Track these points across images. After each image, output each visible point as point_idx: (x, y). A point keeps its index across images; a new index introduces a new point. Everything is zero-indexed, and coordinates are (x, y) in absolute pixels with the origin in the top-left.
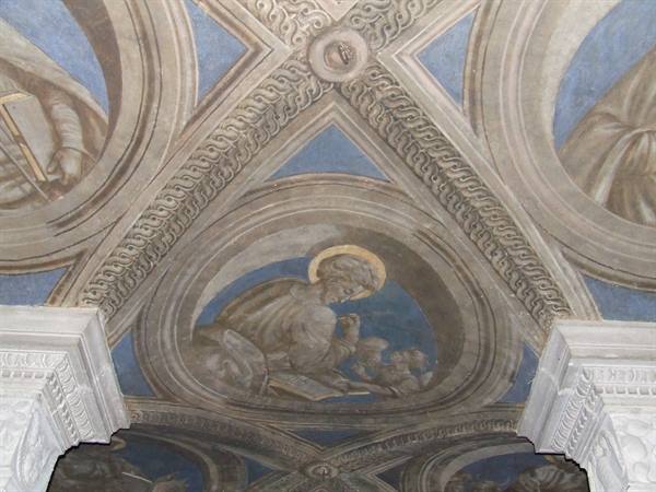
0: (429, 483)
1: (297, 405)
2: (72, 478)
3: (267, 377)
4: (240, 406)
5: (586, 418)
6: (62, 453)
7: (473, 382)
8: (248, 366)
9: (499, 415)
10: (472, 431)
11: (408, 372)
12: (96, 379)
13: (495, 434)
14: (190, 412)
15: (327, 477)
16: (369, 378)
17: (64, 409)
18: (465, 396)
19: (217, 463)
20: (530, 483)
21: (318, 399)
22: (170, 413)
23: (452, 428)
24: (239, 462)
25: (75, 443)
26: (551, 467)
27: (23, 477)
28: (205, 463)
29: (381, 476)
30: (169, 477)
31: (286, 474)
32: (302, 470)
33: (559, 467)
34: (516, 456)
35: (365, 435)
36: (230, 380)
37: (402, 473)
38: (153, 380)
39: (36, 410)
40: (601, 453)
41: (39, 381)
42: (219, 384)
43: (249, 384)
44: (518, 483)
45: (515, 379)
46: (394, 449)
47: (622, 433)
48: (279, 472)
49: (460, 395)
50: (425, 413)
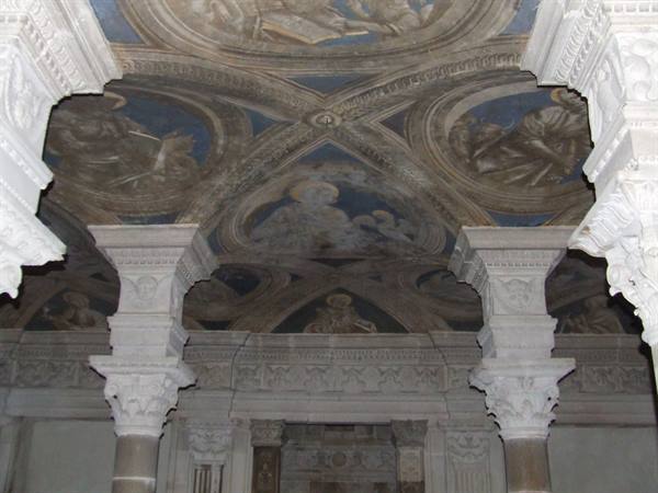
0: (433, 128)
1: (294, 49)
2: (81, 139)
3: (258, 20)
4: (234, 52)
5: (591, 42)
6: (55, 103)
7: (476, 13)
8: (237, 6)
9: (503, 49)
10: (474, 69)
11: (407, 6)
12: (75, 24)
13: (499, 70)
14: (183, 60)
15: (330, 126)
16: (367, 15)
17: (47, 55)
18: (466, 30)
19: (221, 117)
20: (533, 125)
21: (315, 42)
22: (162, 62)
23: (453, 67)
24: (242, 115)
25: (67, 93)
26: (556, 108)
27: (16, 123)
28: (207, 117)
29: (385, 123)
30: (175, 133)
31: (289, 124)
32: (306, 120)
33: (565, 108)
34: (520, 97)
35: (366, 79)
36: (220, 24)
37: (406, 119)
38: (139, 27)
39: (17, 55)
40: (603, 78)
41: (13, 25)
42: (210, 29)
43: (240, 28)
44: (523, 126)
45: (519, 6)
46: (395, 93)
47: (627, 54)
48: (284, 122)
49: (462, 28)
50: (427, 51)
